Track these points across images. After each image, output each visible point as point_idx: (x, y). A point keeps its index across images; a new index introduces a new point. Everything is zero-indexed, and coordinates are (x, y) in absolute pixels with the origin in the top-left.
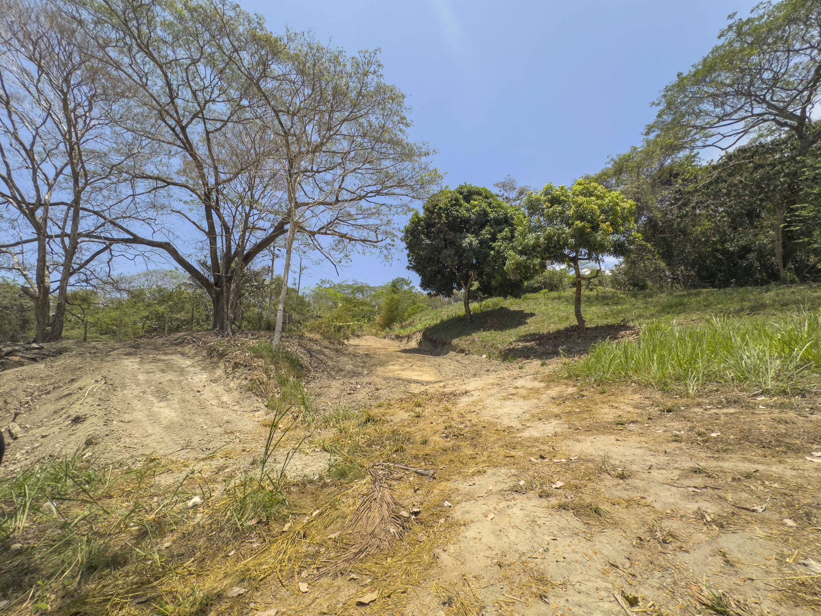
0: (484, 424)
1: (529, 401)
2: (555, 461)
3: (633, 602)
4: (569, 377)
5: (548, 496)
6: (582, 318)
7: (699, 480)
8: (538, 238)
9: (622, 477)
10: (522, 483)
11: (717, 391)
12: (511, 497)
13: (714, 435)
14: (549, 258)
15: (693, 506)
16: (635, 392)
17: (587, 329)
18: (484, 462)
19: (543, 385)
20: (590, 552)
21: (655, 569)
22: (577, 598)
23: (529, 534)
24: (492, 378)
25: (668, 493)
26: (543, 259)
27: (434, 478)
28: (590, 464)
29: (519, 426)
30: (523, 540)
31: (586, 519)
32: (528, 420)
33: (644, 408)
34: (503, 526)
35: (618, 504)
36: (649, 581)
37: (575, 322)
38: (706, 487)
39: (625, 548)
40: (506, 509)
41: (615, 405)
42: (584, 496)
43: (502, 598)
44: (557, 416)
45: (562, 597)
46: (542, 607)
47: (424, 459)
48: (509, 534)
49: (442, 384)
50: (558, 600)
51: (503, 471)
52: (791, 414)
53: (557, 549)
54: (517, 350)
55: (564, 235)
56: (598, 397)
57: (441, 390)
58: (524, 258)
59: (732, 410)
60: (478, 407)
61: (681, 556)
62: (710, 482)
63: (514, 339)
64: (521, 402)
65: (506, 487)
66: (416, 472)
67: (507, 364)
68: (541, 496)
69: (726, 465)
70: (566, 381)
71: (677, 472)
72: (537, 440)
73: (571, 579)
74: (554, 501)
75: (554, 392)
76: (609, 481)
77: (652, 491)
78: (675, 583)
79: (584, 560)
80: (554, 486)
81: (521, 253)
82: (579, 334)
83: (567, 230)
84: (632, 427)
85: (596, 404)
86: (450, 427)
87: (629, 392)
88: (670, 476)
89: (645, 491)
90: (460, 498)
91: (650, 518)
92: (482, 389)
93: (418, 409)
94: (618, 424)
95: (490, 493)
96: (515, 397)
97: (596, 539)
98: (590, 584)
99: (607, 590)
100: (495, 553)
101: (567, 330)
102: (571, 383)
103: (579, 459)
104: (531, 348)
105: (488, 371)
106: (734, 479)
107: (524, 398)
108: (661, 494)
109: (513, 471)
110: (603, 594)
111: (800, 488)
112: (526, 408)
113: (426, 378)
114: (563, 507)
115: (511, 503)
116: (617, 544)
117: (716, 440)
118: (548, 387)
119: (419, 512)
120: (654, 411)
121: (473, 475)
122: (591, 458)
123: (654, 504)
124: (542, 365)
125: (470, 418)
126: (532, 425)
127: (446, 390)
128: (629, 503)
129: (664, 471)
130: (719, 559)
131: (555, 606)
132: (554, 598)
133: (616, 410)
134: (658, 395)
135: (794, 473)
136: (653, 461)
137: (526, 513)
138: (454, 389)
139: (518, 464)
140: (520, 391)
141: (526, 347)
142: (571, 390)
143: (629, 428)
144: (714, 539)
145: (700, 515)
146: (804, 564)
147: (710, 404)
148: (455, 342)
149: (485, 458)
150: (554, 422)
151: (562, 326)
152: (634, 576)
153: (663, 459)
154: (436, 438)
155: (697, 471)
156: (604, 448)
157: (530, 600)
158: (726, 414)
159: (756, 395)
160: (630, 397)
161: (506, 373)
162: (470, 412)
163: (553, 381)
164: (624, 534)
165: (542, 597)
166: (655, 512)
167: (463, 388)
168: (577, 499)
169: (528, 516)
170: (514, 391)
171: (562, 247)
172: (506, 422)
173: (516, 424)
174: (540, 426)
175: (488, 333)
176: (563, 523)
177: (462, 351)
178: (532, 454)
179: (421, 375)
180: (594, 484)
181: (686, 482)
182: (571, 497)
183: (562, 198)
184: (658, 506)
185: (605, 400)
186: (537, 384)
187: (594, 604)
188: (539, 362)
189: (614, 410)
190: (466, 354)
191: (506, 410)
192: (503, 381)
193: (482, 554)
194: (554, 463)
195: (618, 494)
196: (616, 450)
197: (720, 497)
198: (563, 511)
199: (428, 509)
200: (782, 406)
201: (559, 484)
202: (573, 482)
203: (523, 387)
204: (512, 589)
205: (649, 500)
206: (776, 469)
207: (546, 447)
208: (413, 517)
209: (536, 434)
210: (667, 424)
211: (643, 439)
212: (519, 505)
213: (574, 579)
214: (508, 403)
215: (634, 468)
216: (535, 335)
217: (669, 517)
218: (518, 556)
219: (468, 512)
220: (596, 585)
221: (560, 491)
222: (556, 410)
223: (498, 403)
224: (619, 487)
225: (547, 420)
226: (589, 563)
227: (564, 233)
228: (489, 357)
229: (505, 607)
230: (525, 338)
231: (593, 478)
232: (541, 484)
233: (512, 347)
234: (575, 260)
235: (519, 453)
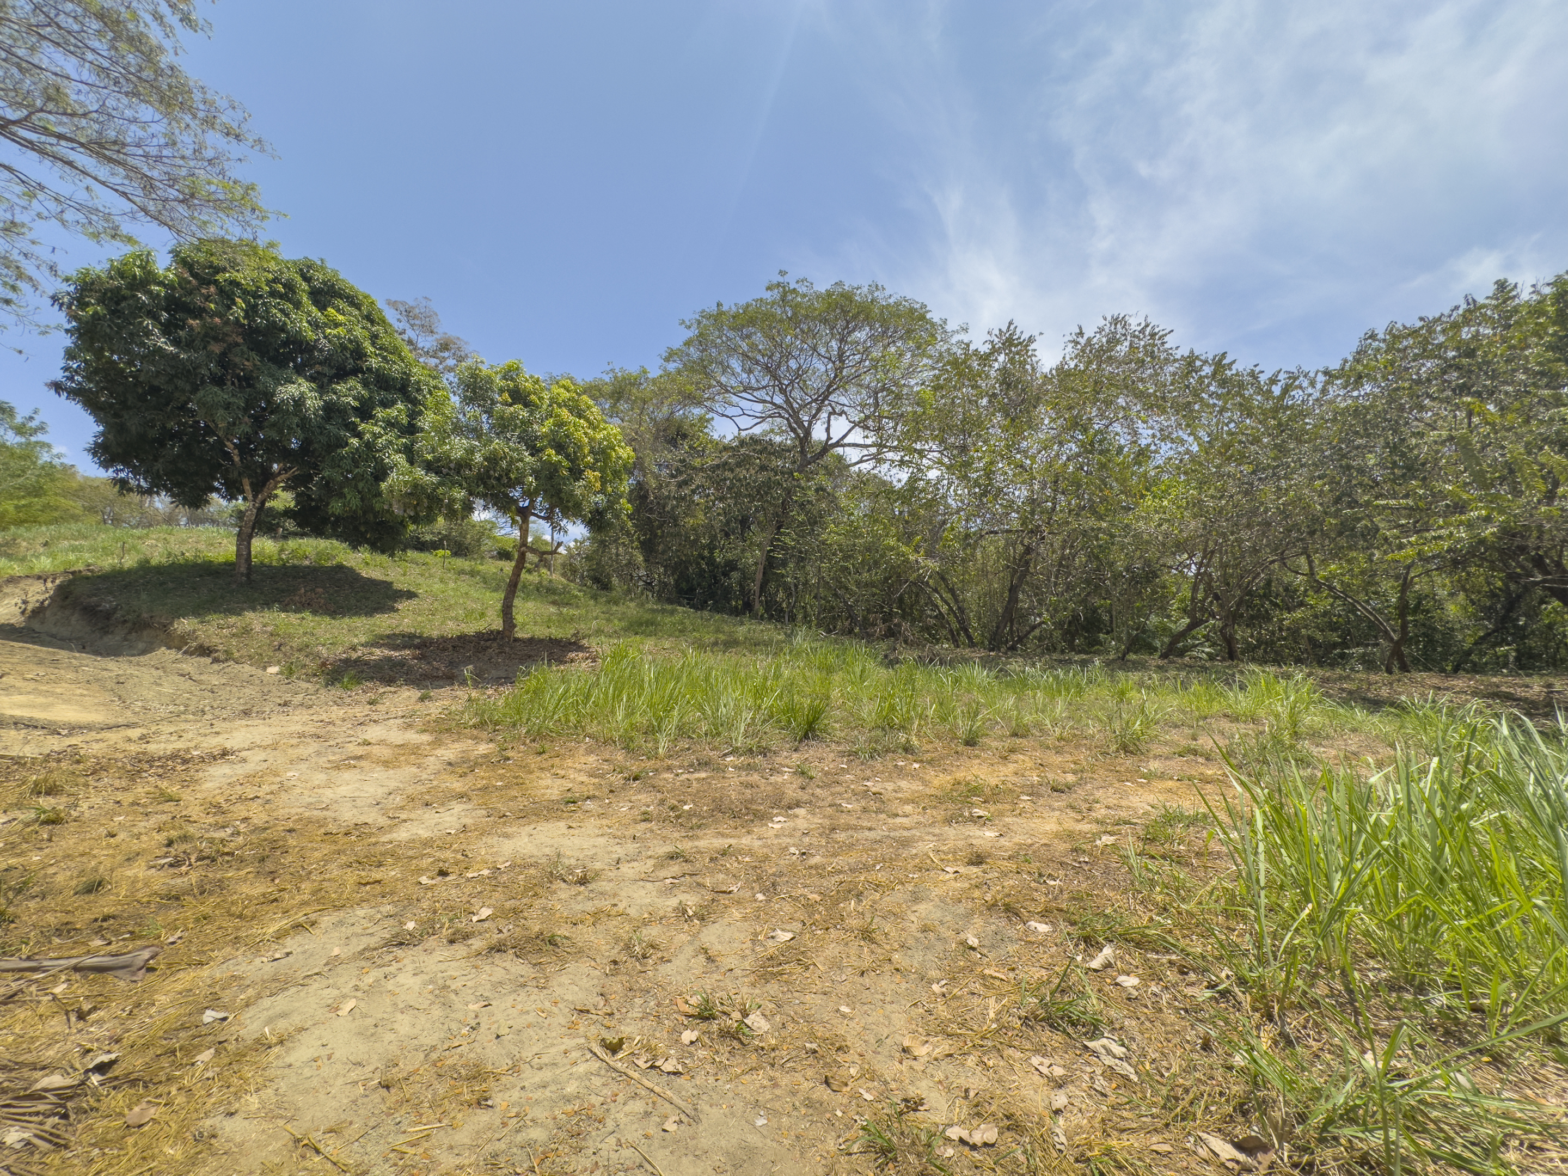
0: (291, 825)
1: (398, 771)
2: (470, 875)
3: (614, 1048)
4: (481, 725)
5: (466, 937)
6: (512, 618)
7: (675, 868)
8: (471, 451)
9: (583, 881)
10: (411, 926)
11: (689, 749)
12: (390, 957)
13: (686, 807)
14: (484, 496)
15: (674, 902)
16: (589, 751)
17: (517, 640)
18: (304, 903)
19: (426, 738)
20: (547, 1004)
21: (635, 997)
22: (538, 1077)
23: (437, 1012)
24: (298, 721)
25: (643, 892)
26: (471, 494)
27: (151, 970)
28: (532, 871)
29: (383, 821)
30: (428, 1025)
31: (534, 959)
32: (402, 808)
33: (602, 776)
34: (380, 1016)
35: (582, 922)
36: (629, 1015)
37: (498, 625)
38: (683, 876)
39: (595, 981)
40: (383, 981)
41: (562, 773)
42: (529, 923)
43: (402, 1139)
44: (461, 796)
45: (514, 1087)
46: (482, 1117)
47: (99, 932)
48: (396, 1026)
49: (135, 733)
50: (508, 1094)
51: (361, 912)
52: (756, 777)
53: (494, 1019)
54: (367, 663)
55: (520, 465)
56: (533, 761)
57: (134, 748)
58: (433, 478)
59: (703, 775)
60: (266, 788)
61: (665, 969)
62: (687, 868)
63: (363, 639)
64: (379, 773)
65: (373, 941)
66: (76, 969)
67: (336, 692)
68: (452, 942)
69: (702, 844)
70: (475, 732)
71: (651, 862)
72: (428, 843)
73: (524, 1055)
74: (477, 944)
75: (451, 751)
76: (563, 892)
77: (623, 894)
78: (658, 1005)
79: (540, 1020)
80: (475, 919)
81: (429, 467)
82: (501, 646)
83: (529, 459)
84: (589, 805)
85: (531, 772)
86: (185, 838)
87: (582, 751)
88: (643, 869)
89: (615, 895)
90: (251, 992)
91: (625, 931)
92: (274, 747)
93: (46, 802)
94: (568, 802)
95: (333, 963)
96: (363, 763)
97: (555, 983)
98: (553, 1050)
99: (579, 1047)
100: (371, 1068)
101: (480, 636)
102: (484, 735)
103: (513, 867)
104: (402, 663)
105: (286, 704)
106: (711, 859)
107: (386, 764)
108: (635, 895)
109: (388, 909)
110: (575, 1055)
111: (766, 858)
112: (393, 784)
113: (65, 713)
114: (498, 948)
115: (392, 969)
116: (585, 980)
117: (691, 814)
118: (437, 743)
119: (112, 1063)
120: (616, 779)
121: (280, 936)
122: (533, 860)
123: (628, 911)
124: (422, 699)
125: (244, 814)
126: (412, 816)
127: (152, 748)
128: (597, 916)
129: (635, 864)
130: (702, 958)
131: (505, 1104)
132: (500, 1095)
133: (563, 781)
134: (620, 756)
135: (760, 843)
136: (619, 851)
137: (427, 977)
138: (180, 745)
139: (392, 893)
140: (375, 750)
141: (389, 659)
142: (483, 748)
143: (584, 808)
144: (695, 936)
145: (681, 911)
146: (773, 937)
147: (680, 767)
148: (185, 625)
149: (306, 897)
150: (458, 807)
151: (471, 628)
152: (611, 1014)
153: (631, 847)
154: (139, 870)
155: (672, 857)
156: (550, 842)
157: (460, 1116)
158: (698, 780)
159: (725, 755)
160: (583, 760)
161: (337, 713)
162: (241, 799)
163: (448, 730)
164: (593, 963)
165: (482, 1102)
166: (630, 921)
167: (213, 743)
168: (518, 929)
169: (431, 981)
170: (360, 751)
171: (512, 484)
172: (348, 816)
173: (373, 817)
174: (430, 816)
175: (294, 618)
176: (499, 974)
177: (204, 651)
178: (420, 871)
179: (45, 707)
180: (543, 901)
181: (662, 873)
182: (508, 929)
183: (533, 397)
184: (633, 912)
185: (544, 765)
186: (412, 737)
187: (565, 1074)
188: (415, 693)
189: (559, 781)
190: (216, 660)
191: (343, 790)
192: (330, 728)
193: (340, 1081)
194: (468, 880)
195: (579, 907)
196: (569, 843)
197: (699, 884)
198: (498, 955)
199: (146, 1046)
200: (749, 768)
201: (485, 912)
202: (508, 904)
203: (381, 742)
204: (421, 1115)
205: (621, 907)
206: (746, 841)
207: (448, 854)
208: (95, 1079)
209: (424, 834)
210: (633, 798)
211: (605, 822)
212: (410, 967)
213: (527, 1054)
214: (347, 775)
215: (598, 866)
216: (412, 636)
217: (645, 923)
218: (422, 1056)
219: (284, 1015)
220: (563, 1047)
221: (486, 925)
222: (458, 785)
223: (320, 778)
224: (580, 898)
225: (443, 804)
226: (547, 1022)
227: (521, 460)
228: (289, 672)
229: (412, 1151)
230: (391, 641)
231: (540, 891)
232: (451, 920)
233: (354, 656)
234: (525, 513)
235: (391, 873)
